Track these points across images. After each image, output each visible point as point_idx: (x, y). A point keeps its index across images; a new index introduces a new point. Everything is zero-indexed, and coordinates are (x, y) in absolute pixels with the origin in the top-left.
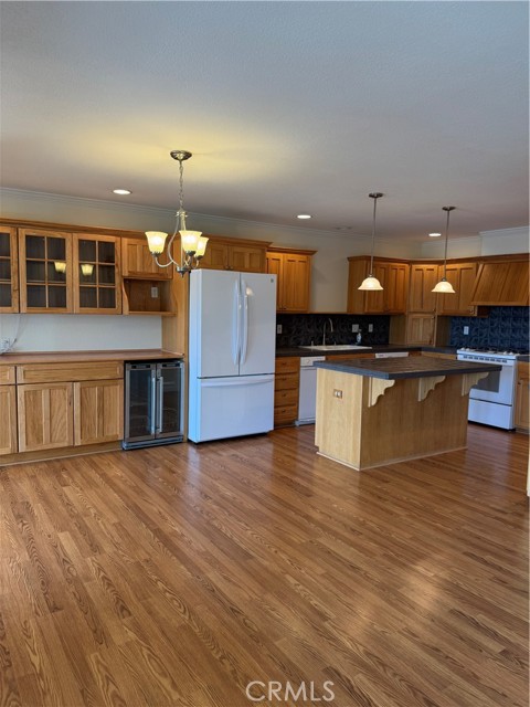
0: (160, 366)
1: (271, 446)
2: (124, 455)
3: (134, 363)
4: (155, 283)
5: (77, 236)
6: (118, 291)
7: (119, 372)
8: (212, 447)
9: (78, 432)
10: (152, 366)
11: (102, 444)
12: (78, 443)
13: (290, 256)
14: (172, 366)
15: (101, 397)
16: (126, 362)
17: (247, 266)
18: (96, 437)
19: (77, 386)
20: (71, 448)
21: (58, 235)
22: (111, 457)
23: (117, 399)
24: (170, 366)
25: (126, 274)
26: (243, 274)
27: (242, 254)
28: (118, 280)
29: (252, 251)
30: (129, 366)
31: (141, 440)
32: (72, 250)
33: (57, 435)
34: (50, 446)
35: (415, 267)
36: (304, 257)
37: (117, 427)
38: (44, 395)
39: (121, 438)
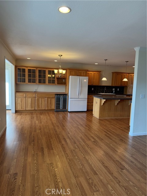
0: (62, 95)
1: (86, 114)
2: (55, 113)
3: (57, 94)
4: (64, 79)
5: (48, 70)
6: (55, 80)
7: (54, 96)
8: (72, 113)
9: (46, 107)
10: (61, 95)
11: (51, 110)
12: (46, 109)
13: (94, 73)
14: (65, 95)
15: (51, 101)
16: (56, 94)
17: (82, 75)
18: (49, 108)
19: (46, 98)
20: (45, 110)
21: (44, 69)
22: (52, 112)
23: (54, 101)
24: (65, 96)
25: (57, 77)
26: (80, 77)
27: (81, 72)
28: (55, 78)
29: (83, 72)
30: (56, 95)
31: (58, 110)
32: (47, 72)
33: (42, 107)
34: (41, 109)
35: (130, 74)
36: (98, 73)
37: (53, 107)
38: (40, 99)
39: (54, 109)
